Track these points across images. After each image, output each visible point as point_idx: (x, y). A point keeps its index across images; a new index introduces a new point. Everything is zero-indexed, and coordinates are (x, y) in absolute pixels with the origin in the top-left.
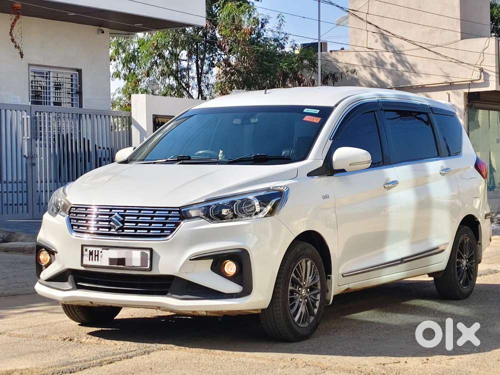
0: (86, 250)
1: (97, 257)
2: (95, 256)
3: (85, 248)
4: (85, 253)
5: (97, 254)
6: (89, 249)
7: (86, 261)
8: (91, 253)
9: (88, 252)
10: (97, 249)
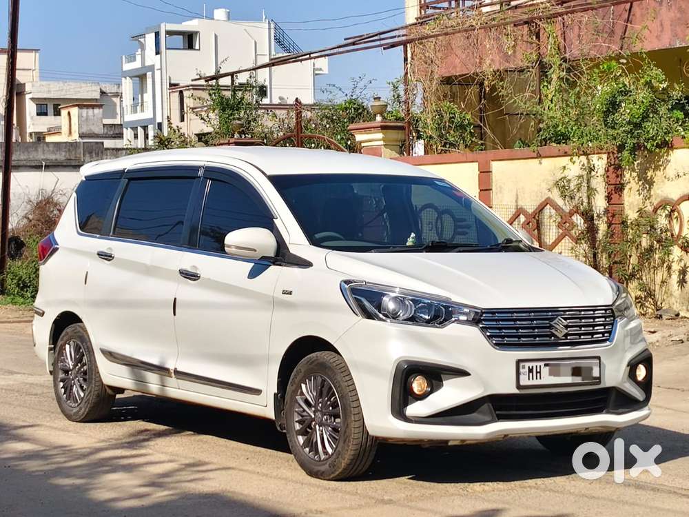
0: (524, 367)
1: (538, 374)
2: (537, 372)
3: (521, 364)
4: (521, 370)
5: (538, 370)
6: (527, 365)
7: (524, 381)
8: (531, 370)
9: (527, 369)
10: (538, 364)
